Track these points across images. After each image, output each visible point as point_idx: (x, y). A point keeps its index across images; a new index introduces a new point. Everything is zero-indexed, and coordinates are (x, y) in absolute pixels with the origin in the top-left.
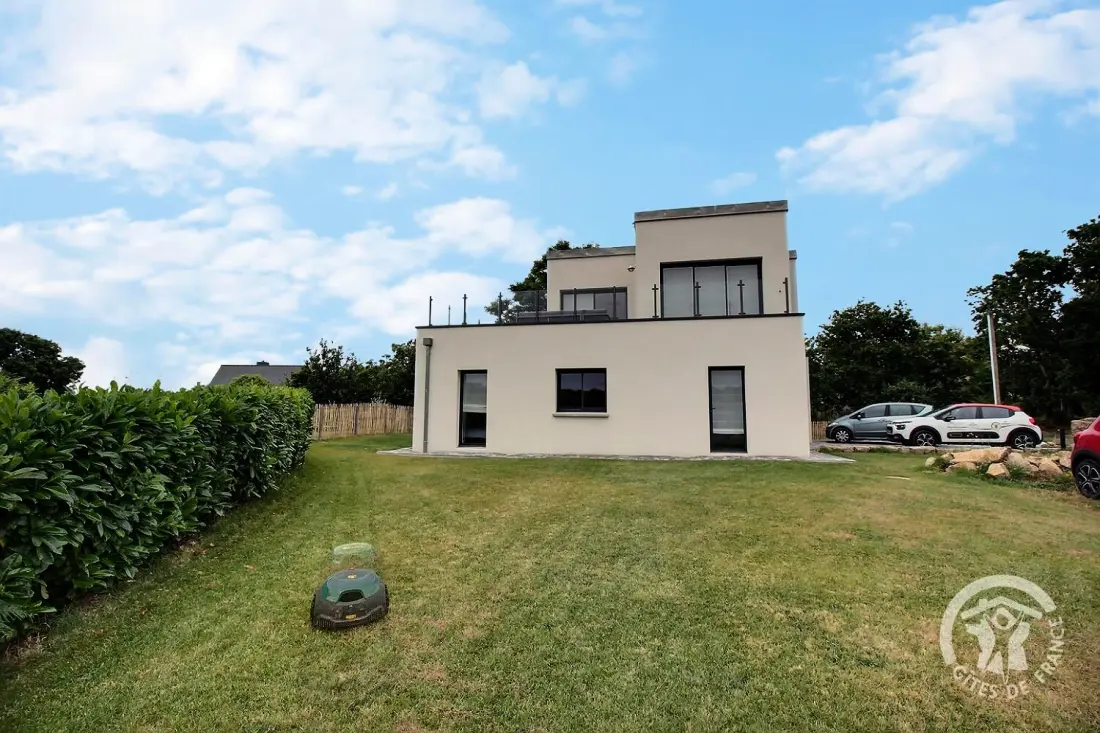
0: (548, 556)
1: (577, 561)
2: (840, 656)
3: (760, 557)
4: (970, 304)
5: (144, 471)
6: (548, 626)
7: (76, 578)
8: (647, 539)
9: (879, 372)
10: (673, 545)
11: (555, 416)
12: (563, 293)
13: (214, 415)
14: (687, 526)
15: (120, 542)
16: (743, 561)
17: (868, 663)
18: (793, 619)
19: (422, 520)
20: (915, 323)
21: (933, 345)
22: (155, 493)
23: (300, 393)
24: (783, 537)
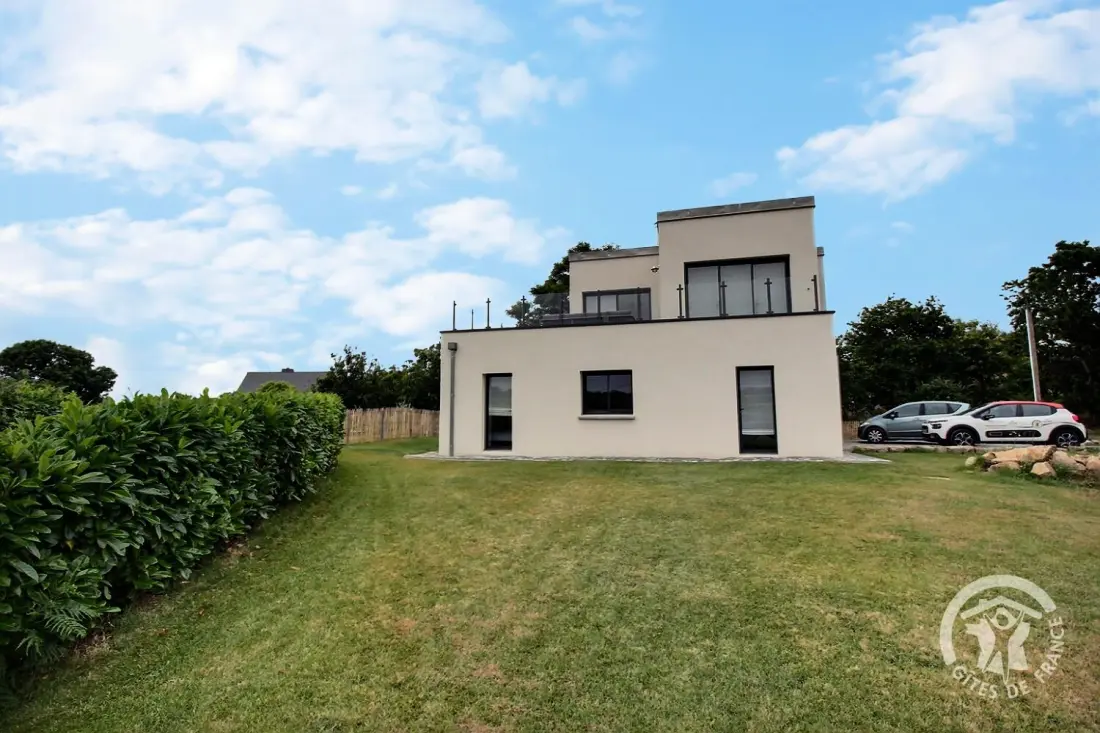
0: (589, 557)
1: (618, 563)
2: (897, 657)
3: (805, 559)
4: (1006, 299)
5: (196, 474)
6: (598, 626)
7: (137, 579)
8: (686, 541)
9: (913, 369)
10: (714, 546)
11: (581, 419)
12: (585, 295)
13: (258, 420)
14: (727, 528)
15: (176, 545)
16: (787, 563)
17: (927, 664)
18: (845, 620)
19: (458, 523)
20: (948, 319)
21: (968, 342)
22: (206, 496)
23: (332, 399)
24: (825, 538)
